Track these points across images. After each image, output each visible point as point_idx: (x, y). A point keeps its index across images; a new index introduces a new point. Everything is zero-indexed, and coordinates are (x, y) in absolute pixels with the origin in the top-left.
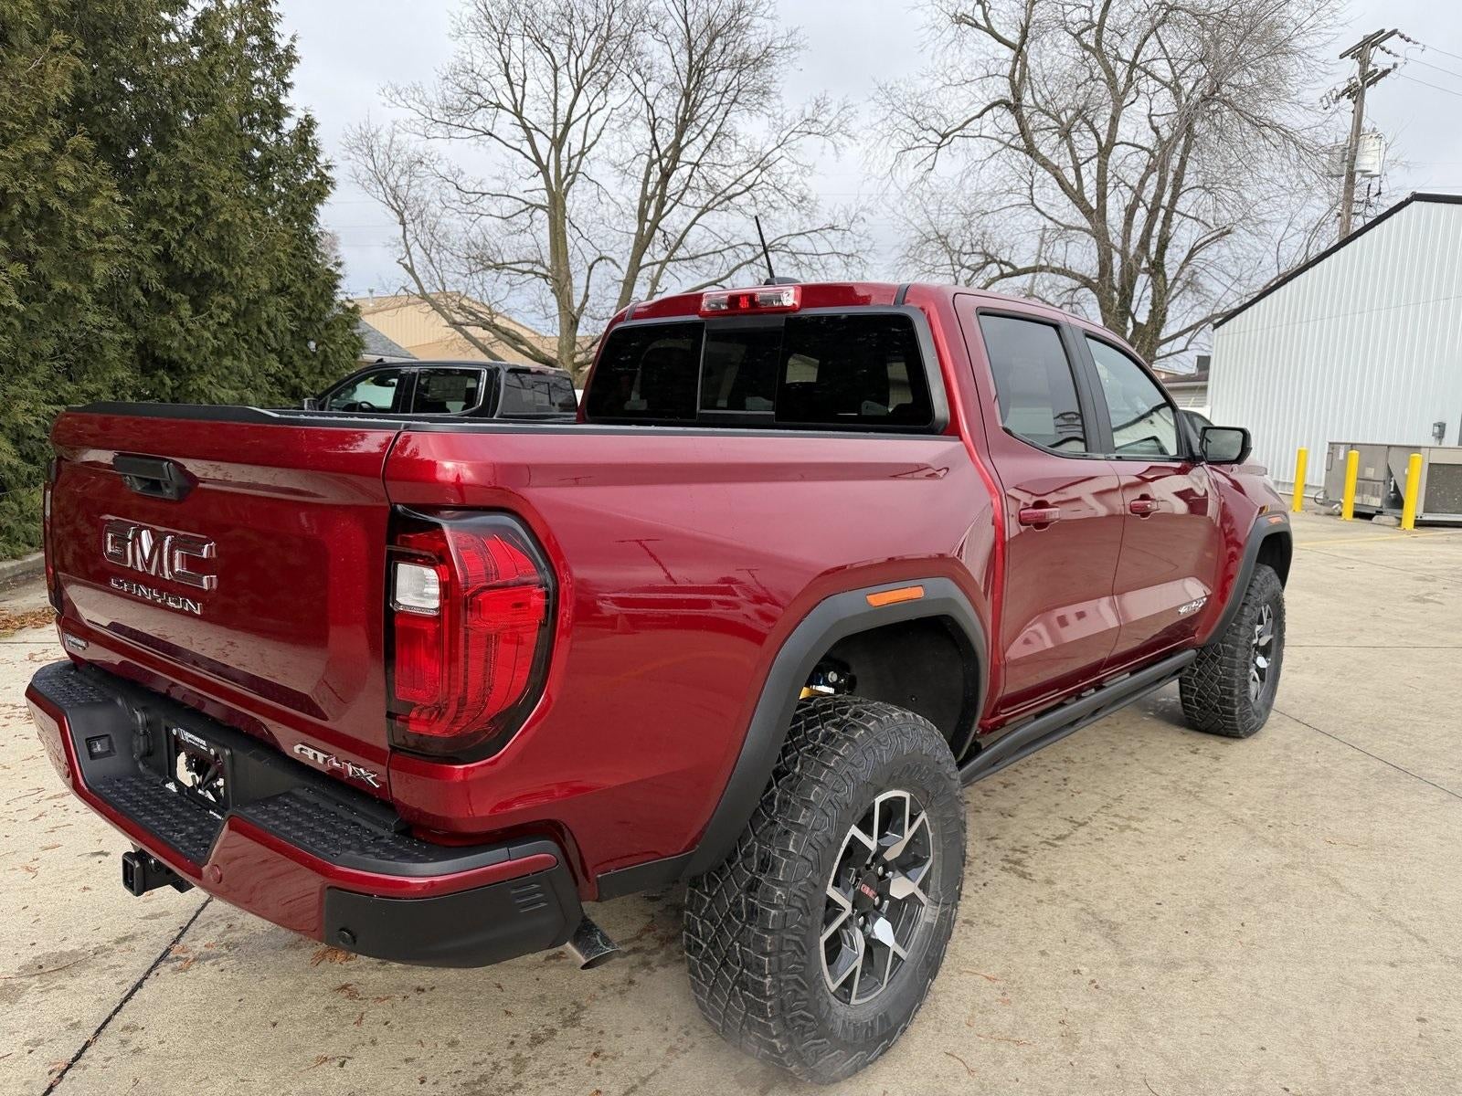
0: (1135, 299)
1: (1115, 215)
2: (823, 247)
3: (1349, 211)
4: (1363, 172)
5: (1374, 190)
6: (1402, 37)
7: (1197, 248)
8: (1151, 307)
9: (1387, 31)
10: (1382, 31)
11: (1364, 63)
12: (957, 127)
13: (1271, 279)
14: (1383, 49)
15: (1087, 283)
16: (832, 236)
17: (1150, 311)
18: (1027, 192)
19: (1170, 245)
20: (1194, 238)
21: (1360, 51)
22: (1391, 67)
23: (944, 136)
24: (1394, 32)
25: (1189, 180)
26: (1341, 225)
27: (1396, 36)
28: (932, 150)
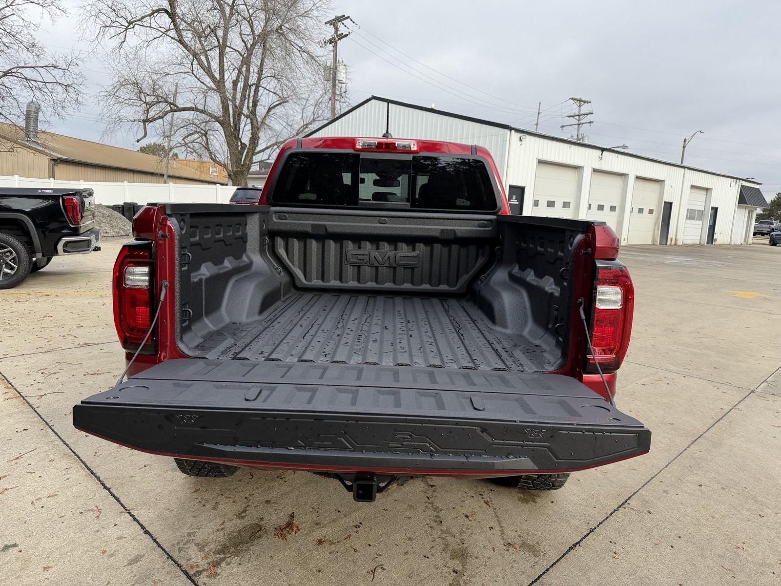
0: (241, 130)
1: (229, 85)
2: (48, 78)
3: (334, 98)
4: (339, 80)
5: (343, 90)
6: (351, 20)
7: (272, 108)
8: (251, 136)
9: (346, 16)
10: (344, 16)
11: (337, 29)
12: (138, 19)
13: (300, 126)
14: (343, 24)
15: (217, 119)
16: (55, 72)
17: (251, 138)
18: (190, 66)
19: (259, 104)
20: (270, 102)
21: (335, 22)
22: (348, 33)
23: (130, 23)
24: (348, 17)
25: (266, 72)
26: (332, 104)
27: (349, 19)
28: (122, 30)
